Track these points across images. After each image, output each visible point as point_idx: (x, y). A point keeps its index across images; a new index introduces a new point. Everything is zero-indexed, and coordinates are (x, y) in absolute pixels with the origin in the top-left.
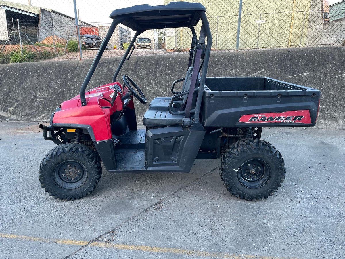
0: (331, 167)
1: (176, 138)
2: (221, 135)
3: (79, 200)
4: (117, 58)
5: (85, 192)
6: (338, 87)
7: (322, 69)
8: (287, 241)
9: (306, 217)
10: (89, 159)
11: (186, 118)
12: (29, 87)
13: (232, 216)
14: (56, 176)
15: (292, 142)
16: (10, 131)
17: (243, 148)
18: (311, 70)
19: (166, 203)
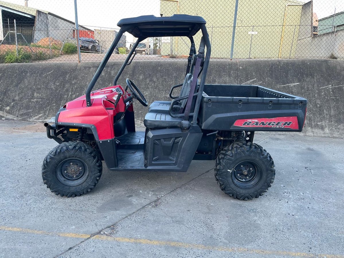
0: (317, 172)
1: (175, 140)
2: (217, 138)
3: (80, 197)
4: (116, 62)
5: (86, 189)
6: (325, 97)
7: (310, 81)
8: (276, 237)
9: (293, 215)
10: (92, 157)
11: (185, 121)
12: (27, 87)
13: (226, 214)
14: (59, 173)
15: (282, 147)
16: (7, 130)
17: (237, 150)
18: (299, 81)
19: (164, 201)
